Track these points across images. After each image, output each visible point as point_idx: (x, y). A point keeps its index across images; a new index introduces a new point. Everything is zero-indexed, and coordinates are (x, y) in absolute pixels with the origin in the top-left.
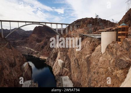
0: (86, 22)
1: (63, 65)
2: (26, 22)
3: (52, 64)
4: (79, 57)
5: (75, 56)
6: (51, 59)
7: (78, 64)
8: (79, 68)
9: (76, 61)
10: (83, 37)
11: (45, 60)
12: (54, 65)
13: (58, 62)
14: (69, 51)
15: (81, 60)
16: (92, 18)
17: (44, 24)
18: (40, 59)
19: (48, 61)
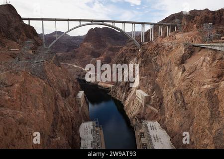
0: (198, 18)
1: (148, 100)
2: (80, 21)
3: (123, 98)
4: (186, 88)
5: (174, 86)
6: (122, 87)
7: (184, 101)
8: (186, 109)
9: (178, 94)
10: (193, 50)
11: (108, 88)
12: (128, 99)
13: (135, 93)
14: (159, 74)
15: (189, 93)
16: (207, 9)
17: (111, 24)
18: (99, 87)
19: (115, 92)
